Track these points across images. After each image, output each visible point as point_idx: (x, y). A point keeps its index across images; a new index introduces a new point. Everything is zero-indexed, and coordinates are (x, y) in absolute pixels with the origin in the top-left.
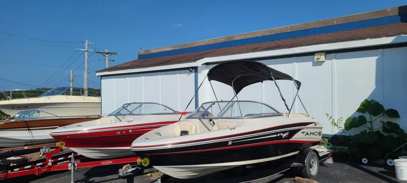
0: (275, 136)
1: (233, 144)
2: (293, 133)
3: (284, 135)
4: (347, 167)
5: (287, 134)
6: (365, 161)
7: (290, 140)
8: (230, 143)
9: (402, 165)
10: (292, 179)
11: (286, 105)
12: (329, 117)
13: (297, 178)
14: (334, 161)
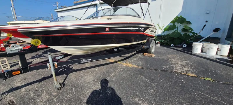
0: (137, 29)
1: (110, 31)
2: (146, 29)
3: (142, 29)
4: (165, 48)
5: (143, 29)
6: (172, 45)
7: (144, 33)
8: (107, 29)
9: (198, 46)
10: (143, 54)
11: (143, 13)
12: (158, 25)
13: (145, 54)
14: (161, 45)
